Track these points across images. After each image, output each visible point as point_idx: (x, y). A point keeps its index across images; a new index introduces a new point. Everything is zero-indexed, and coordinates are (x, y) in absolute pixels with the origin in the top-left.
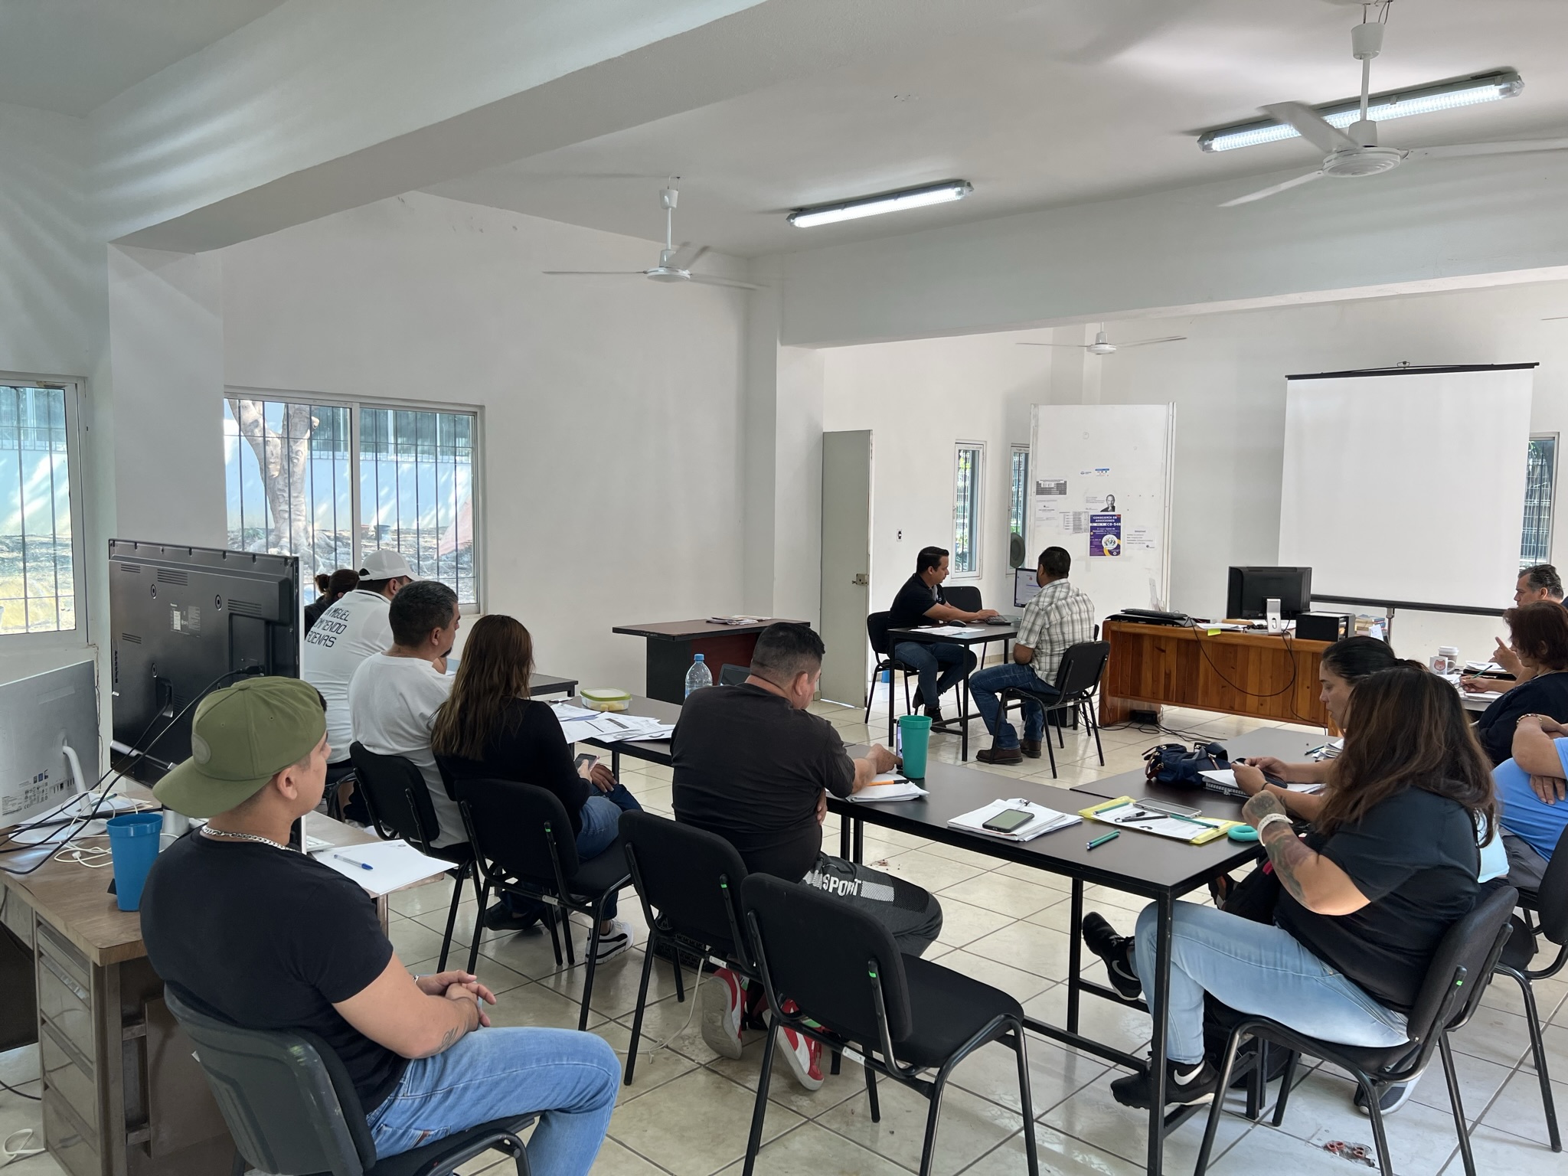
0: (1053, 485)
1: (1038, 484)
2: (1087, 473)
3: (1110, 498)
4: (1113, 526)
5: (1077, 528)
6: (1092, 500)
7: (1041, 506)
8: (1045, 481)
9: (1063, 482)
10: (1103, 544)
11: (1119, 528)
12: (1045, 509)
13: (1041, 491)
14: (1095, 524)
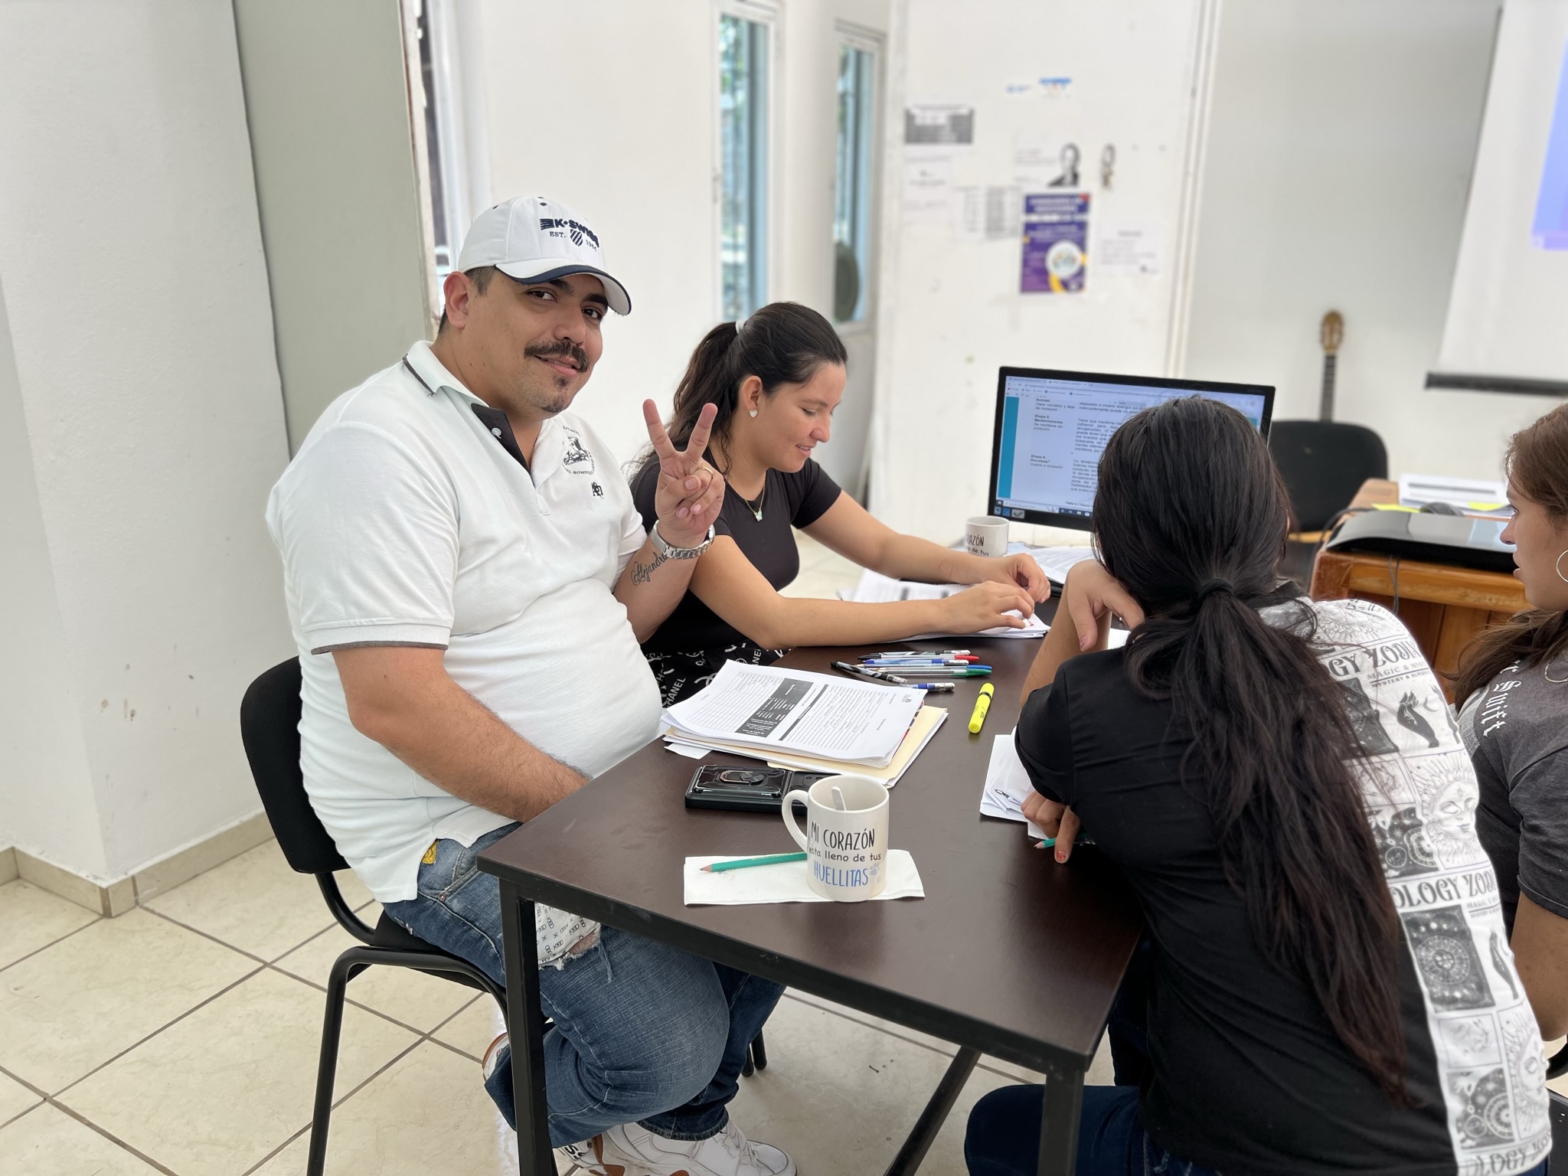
0: (942, 119)
1: (909, 118)
2: (1022, 89)
3: (1070, 154)
4: (1071, 223)
5: (994, 228)
6: (1031, 157)
7: (914, 172)
8: (925, 108)
9: (964, 111)
10: (1050, 264)
11: (1082, 226)
12: (925, 181)
13: (917, 134)
14: (1034, 218)
